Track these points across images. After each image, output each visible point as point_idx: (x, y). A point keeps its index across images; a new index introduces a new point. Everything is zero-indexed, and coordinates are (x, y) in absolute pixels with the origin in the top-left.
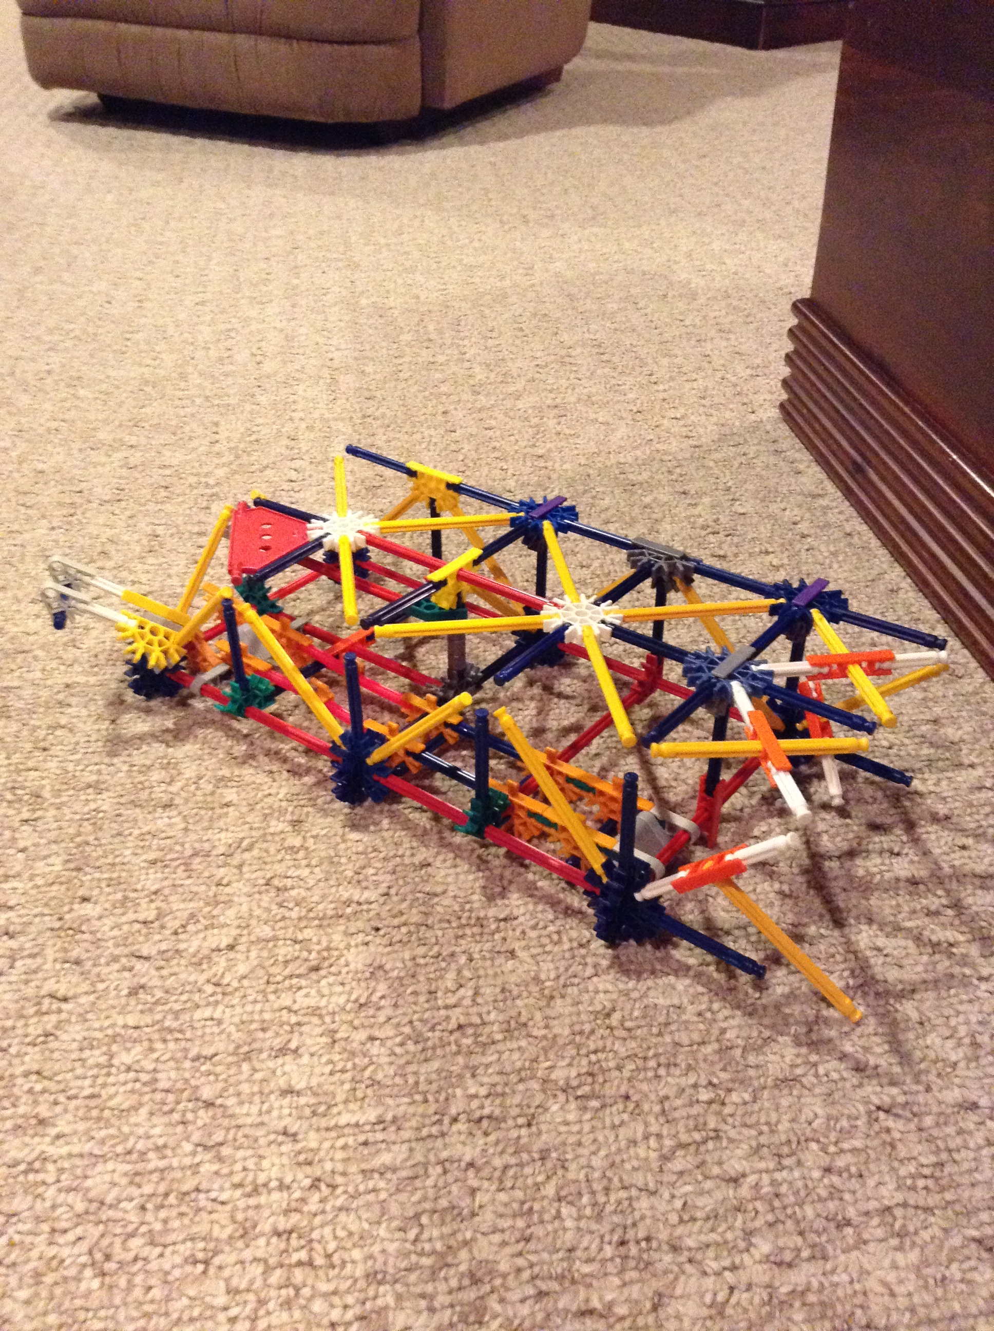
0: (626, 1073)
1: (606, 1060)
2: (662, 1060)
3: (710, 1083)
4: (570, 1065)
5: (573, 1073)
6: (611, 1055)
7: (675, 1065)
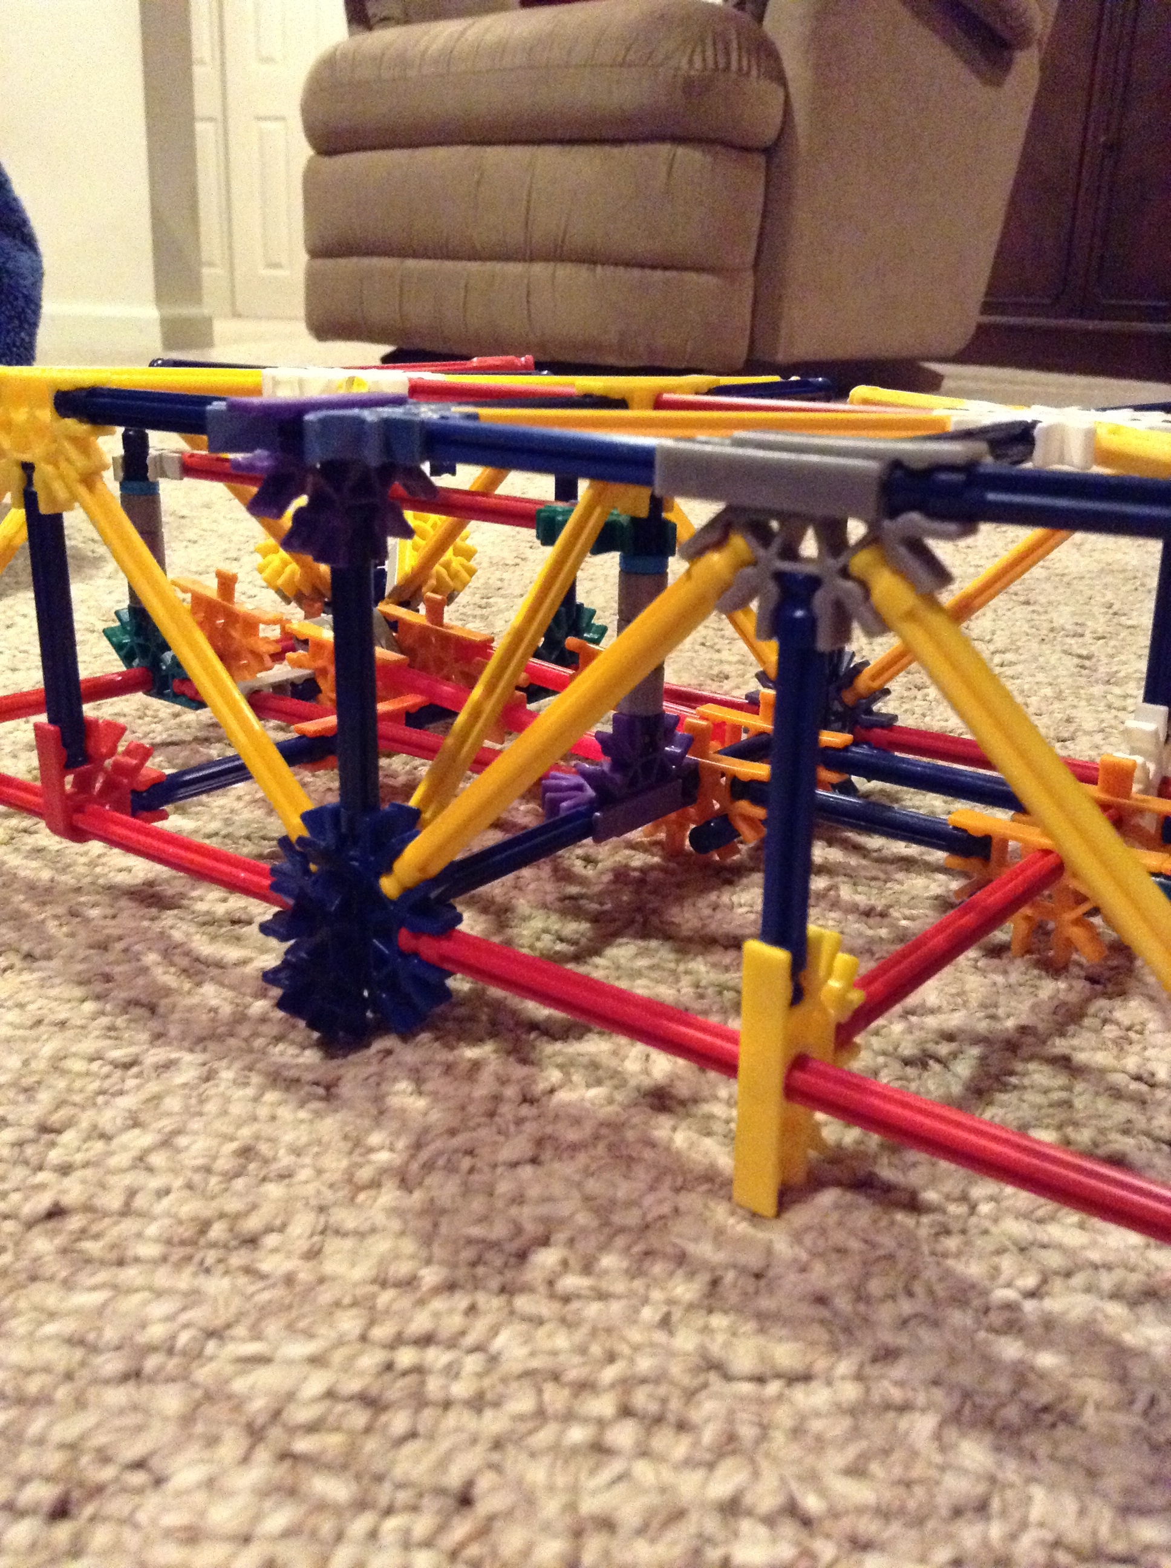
0: (492, 1423)
1: (452, 1372)
2: (641, 1399)
3: (792, 1510)
4: (317, 1361)
5: (316, 1383)
6: (472, 1363)
7: (682, 1426)
